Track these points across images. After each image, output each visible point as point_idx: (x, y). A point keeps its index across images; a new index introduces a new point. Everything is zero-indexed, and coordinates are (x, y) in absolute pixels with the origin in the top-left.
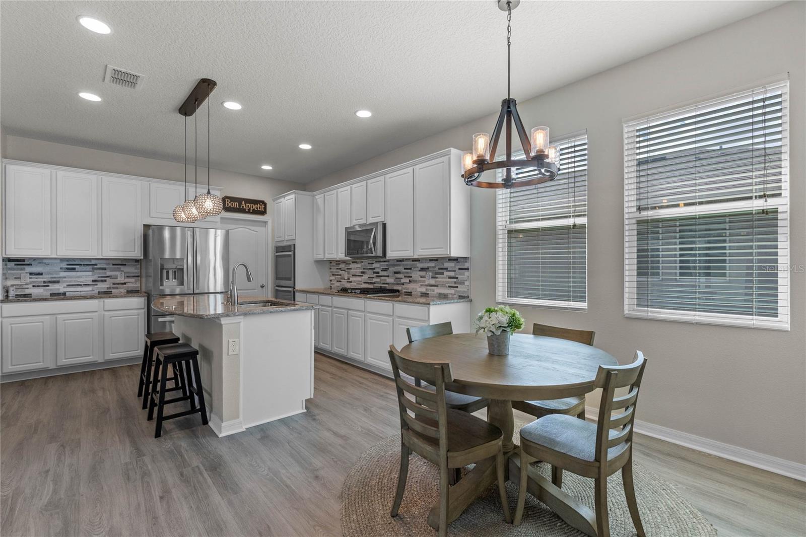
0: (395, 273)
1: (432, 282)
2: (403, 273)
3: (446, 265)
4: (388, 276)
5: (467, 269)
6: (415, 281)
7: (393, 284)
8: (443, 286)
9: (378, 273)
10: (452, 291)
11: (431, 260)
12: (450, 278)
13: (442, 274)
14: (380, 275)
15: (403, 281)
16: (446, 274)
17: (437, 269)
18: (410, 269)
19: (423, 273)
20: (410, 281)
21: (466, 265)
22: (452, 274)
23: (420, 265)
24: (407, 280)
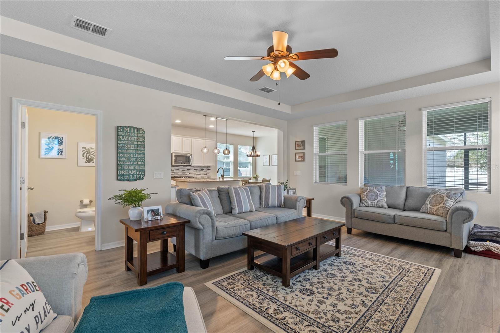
0: (182, 171)
1: (199, 173)
2: (186, 171)
3: (204, 168)
4: (179, 172)
5: (210, 170)
6: (191, 174)
7: (182, 175)
8: (203, 174)
9: (173, 171)
10: (205, 176)
11: (198, 167)
12: (205, 172)
13: (202, 171)
14: (174, 171)
15: (186, 174)
16: (203, 171)
17: (200, 170)
18: (190, 169)
19: (195, 171)
20: (189, 174)
21: (210, 169)
22: (206, 171)
23: (194, 168)
24: (188, 173)
